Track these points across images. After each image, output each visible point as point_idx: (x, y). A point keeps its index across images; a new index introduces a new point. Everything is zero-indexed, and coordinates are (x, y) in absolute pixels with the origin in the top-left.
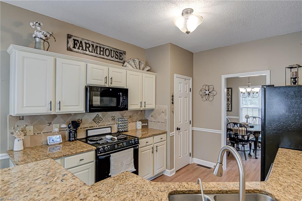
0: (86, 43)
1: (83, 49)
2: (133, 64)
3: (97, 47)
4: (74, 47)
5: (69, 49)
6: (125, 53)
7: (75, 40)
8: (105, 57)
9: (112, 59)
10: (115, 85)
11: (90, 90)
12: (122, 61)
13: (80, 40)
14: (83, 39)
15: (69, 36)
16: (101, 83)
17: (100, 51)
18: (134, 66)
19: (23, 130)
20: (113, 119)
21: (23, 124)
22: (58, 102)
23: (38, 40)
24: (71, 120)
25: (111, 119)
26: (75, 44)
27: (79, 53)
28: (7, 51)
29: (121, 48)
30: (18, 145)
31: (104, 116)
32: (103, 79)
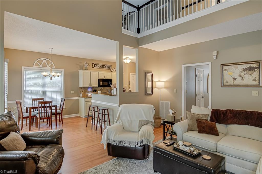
0: (98, 65)
1: (97, 67)
2: (114, 70)
3: (101, 65)
4: (94, 67)
5: (93, 67)
6: (111, 66)
7: (94, 64)
8: (104, 68)
9: (107, 69)
10: (108, 78)
11: (100, 80)
12: (110, 69)
13: (96, 64)
14: (97, 64)
15: (93, 64)
16: (103, 78)
17: (102, 66)
18: (115, 71)
19: (82, 91)
20: (107, 90)
21: (82, 90)
22: (91, 84)
23: (86, 67)
24: (94, 89)
25: (106, 90)
26: (95, 66)
27: (96, 69)
28: (79, 70)
29: (109, 64)
30: (81, 95)
31: (104, 89)
32: (104, 76)
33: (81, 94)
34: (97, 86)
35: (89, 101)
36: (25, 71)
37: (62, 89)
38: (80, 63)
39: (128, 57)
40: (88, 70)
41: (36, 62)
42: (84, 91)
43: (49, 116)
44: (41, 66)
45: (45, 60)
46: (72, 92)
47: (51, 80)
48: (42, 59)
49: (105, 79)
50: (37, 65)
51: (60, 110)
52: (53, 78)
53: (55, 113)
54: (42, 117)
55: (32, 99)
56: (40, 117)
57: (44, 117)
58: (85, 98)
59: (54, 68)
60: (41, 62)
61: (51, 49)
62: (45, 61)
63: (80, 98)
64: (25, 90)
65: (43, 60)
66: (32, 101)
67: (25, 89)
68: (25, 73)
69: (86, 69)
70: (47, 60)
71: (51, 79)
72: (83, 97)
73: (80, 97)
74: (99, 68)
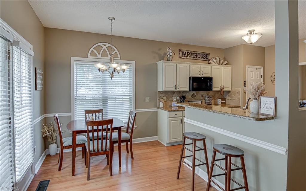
0: (188, 53)
1: (186, 56)
3: (193, 53)
4: (182, 56)
5: (180, 57)
6: (209, 54)
7: (182, 52)
8: (198, 59)
9: (202, 60)
10: (205, 75)
11: (192, 79)
12: (208, 60)
13: (184, 51)
14: (186, 51)
15: (180, 51)
16: (197, 75)
17: (195, 55)
18: (216, 62)
19: (162, 98)
20: (203, 97)
21: (162, 96)
22: (178, 85)
23: (169, 56)
24: (181, 95)
25: (201, 96)
26: (182, 54)
27: (184, 59)
28: (157, 63)
29: (207, 52)
30: (161, 105)
31: (197, 94)
32: (198, 73)
33: (161, 103)
34: (187, 89)
35: (176, 116)
36: (75, 65)
37: (132, 95)
38: (160, 49)
39: (254, 30)
40: (172, 61)
41: (92, 49)
42: (165, 98)
43: (106, 149)
44: (100, 57)
45: (105, 45)
46: (147, 99)
47: (112, 78)
48: (101, 44)
49: (201, 78)
50: (93, 54)
51: (127, 132)
52: (115, 74)
53: (117, 140)
54: (94, 151)
55: (85, 111)
56: (90, 151)
57: (98, 150)
58: (168, 111)
59: (119, 58)
60: (98, 49)
61: (112, 20)
62: (105, 47)
63: (158, 110)
64: (75, 95)
65: (103, 46)
66: (85, 114)
67: (75, 93)
68: (75, 67)
69: (169, 59)
70: (108, 45)
71: (112, 76)
72: (165, 108)
73: (159, 108)
74: (190, 58)
